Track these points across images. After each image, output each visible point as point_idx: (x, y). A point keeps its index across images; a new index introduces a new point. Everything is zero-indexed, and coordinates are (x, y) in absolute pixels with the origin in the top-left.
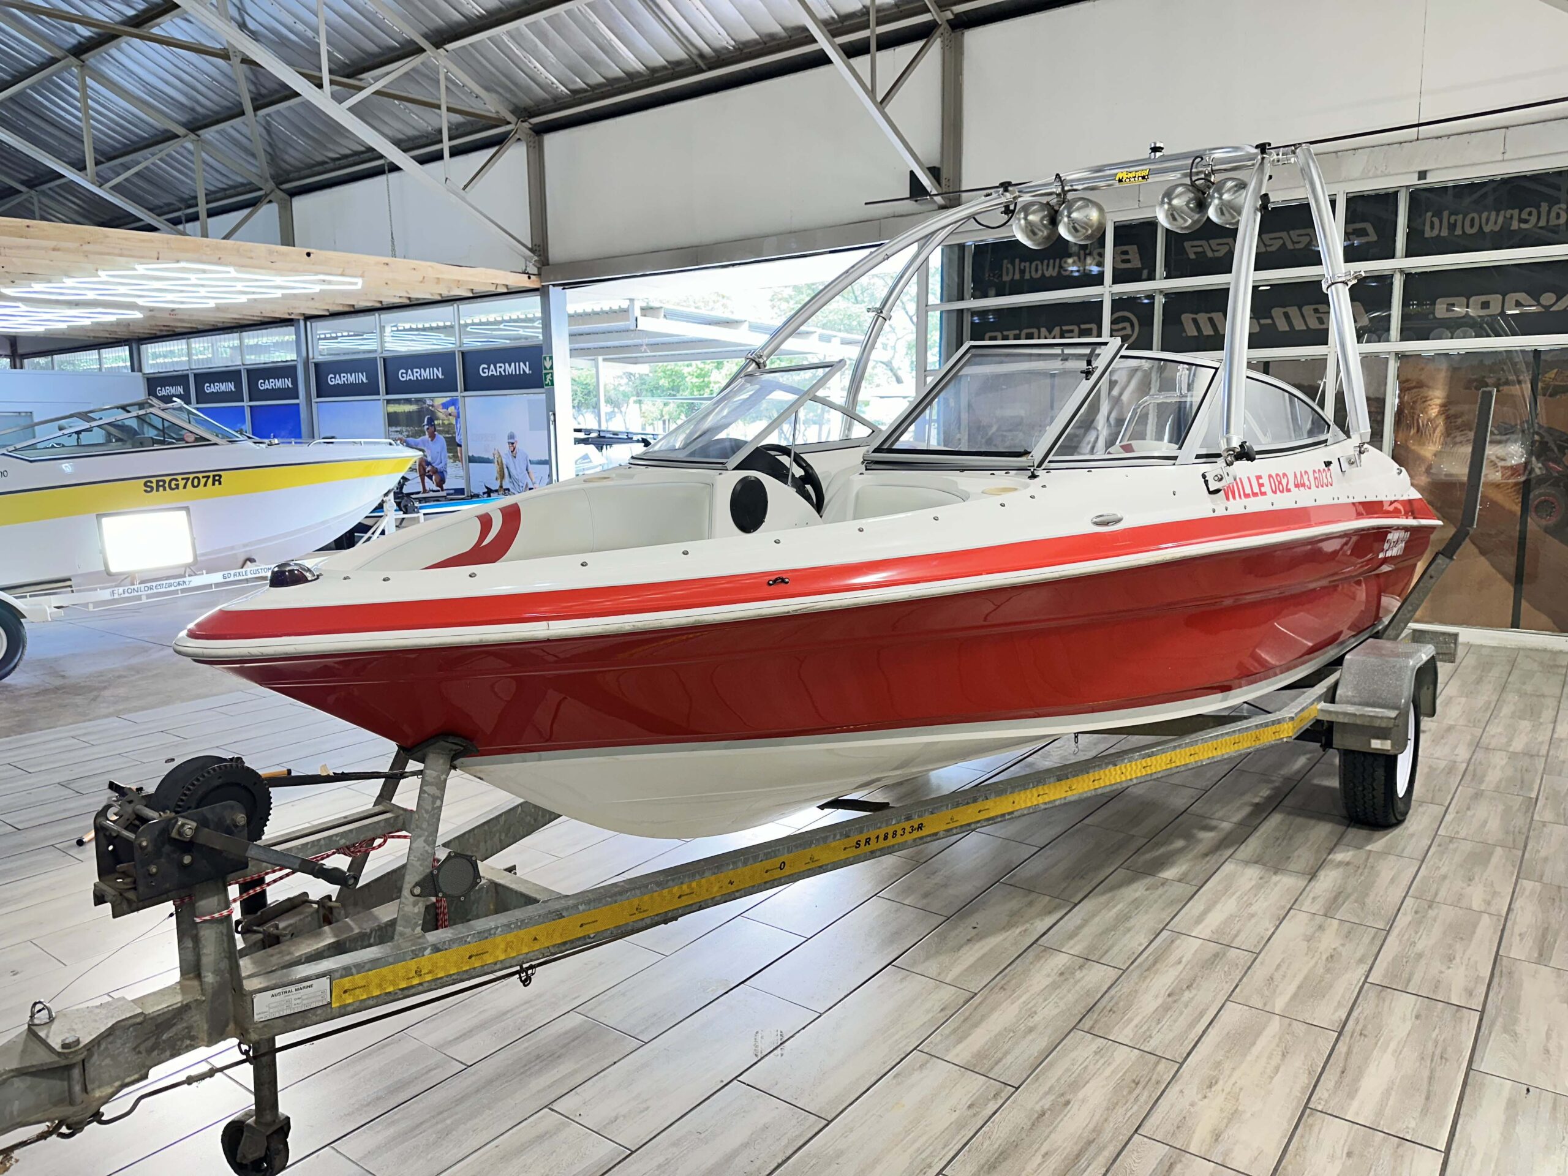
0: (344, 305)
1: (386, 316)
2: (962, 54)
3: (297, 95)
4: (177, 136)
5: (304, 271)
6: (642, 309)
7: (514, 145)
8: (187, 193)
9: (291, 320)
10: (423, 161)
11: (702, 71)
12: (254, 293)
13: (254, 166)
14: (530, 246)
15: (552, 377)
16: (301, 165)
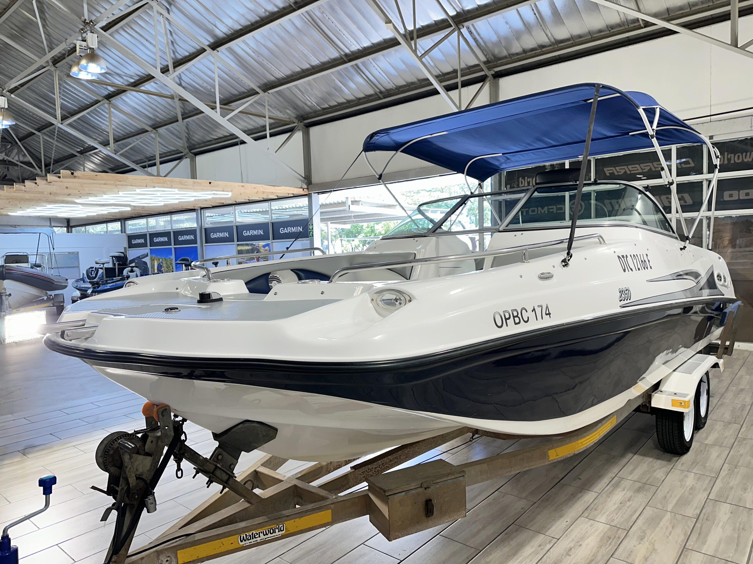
0: (219, 203)
1: (238, 208)
2: (499, 89)
3: (203, 112)
4: (147, 131)
5: (206, 190)
6: (352, 202)
7: (298, 132)
8: (149, 154)
9: (194, 209)
10: (256, 139)
11: (381, 99)
12: (181, 199)
13: (180, 143)
14: (304, 176)
15: (313, 233)
16: (200, 142)
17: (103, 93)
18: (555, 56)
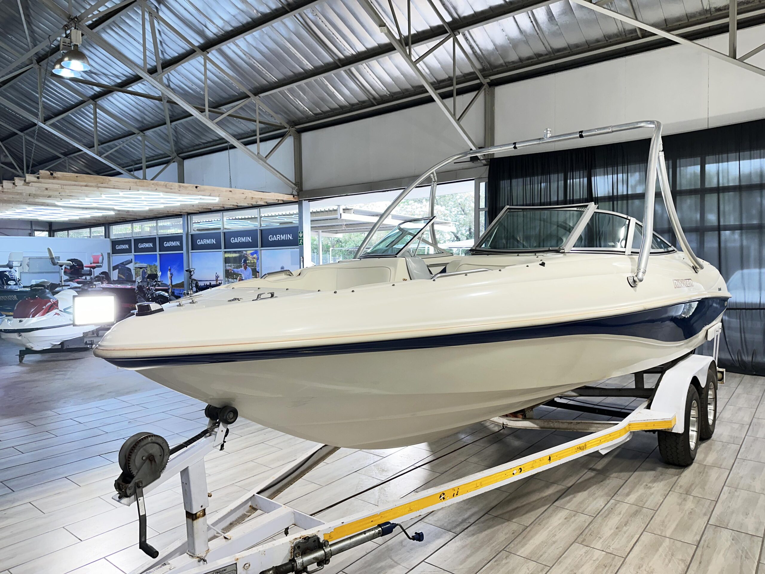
0: (205, 208)
1: (226, 214)
2: (494, 97)
3: (191, 115)
4: (134, 134)
5: (193, 194)
6: (343, 210)
7: (289, 137)
8: (135, 158)
9: (181, 215)
10: (246, 144)
11: (375, 105)
12: (167, 203)
13: (167, 146)
14: (294, 182)
15: (303, 241)
16: (189, 146)
17: (90, 94)
18: (551, 65)
